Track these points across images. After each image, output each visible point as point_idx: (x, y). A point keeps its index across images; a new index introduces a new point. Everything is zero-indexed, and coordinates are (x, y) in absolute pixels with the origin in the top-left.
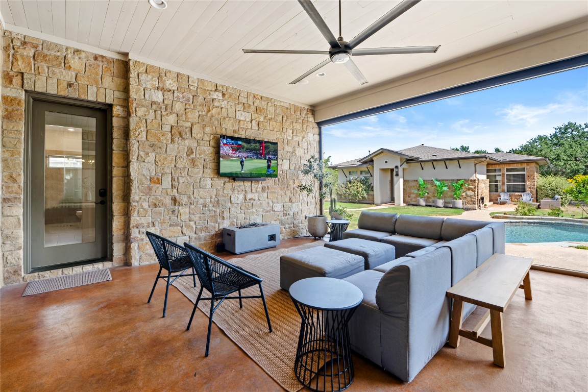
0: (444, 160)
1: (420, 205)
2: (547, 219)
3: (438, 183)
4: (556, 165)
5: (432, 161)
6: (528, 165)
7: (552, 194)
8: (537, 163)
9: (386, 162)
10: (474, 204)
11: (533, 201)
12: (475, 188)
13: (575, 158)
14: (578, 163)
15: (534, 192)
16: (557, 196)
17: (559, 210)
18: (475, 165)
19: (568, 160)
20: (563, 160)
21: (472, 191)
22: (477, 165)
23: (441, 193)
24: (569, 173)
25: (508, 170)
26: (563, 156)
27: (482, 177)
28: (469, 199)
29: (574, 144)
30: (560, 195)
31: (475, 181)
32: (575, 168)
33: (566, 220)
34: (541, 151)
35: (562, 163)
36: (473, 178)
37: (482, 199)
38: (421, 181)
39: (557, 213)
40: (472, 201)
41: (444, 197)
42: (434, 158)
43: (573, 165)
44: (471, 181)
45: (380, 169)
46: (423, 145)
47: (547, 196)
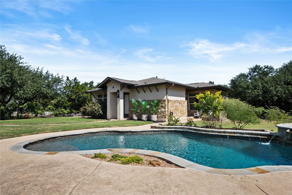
0: (148, 86)
5: (142, 87)
9: (113, 87)
10: (165, 118)
12: (165, 106)
18: (167, 89)
21: (164, 108)
23: (145, 110)
27: (180, 99)
28: (162, 114)
36: (165, 98)
38: (133, 101)
40: (164, 115)
44: (163, 101)
45: (111, 93)
46: (157, 77)
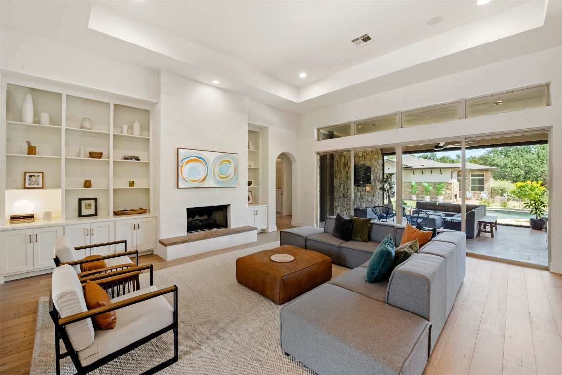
0: (431, 169)
1: (413, 200)
2: (499, 209)
3: (426, 185)
4: (505, 172)
5: (422, 169)
6: (486, 173)
7: (502, 193)
8: (492, 172)
10: (450, 199)
11: (489, 198)
12: (451, 189)
13: (519, 166)
14: (520, 170)
15: (490, 191)
16: (505, 194)
17: (506, 203)
18: (452, 172)
19: (512, 169)
20: (510, 168)
21: (449, 190)
22: (453, 173)
23: (428, 192)
24: (513, 177)
25: (472, 176)
26: (509, 165)
27: (455, 181)
29: (518, 156)
30: (507, 194)
31: (451, 183)
32: (518, 174)
33: (510, 209)
34: (494, 160)
35: (508, 170)
36: (450, 182)
37: (456, 196)
38: (414, 183)
39: (504, 205)
40: (449, 197)
41: (430, 194)
42: (423, 167)
43: (516, 171)
44: (449, 183)
47: (498, 194)
